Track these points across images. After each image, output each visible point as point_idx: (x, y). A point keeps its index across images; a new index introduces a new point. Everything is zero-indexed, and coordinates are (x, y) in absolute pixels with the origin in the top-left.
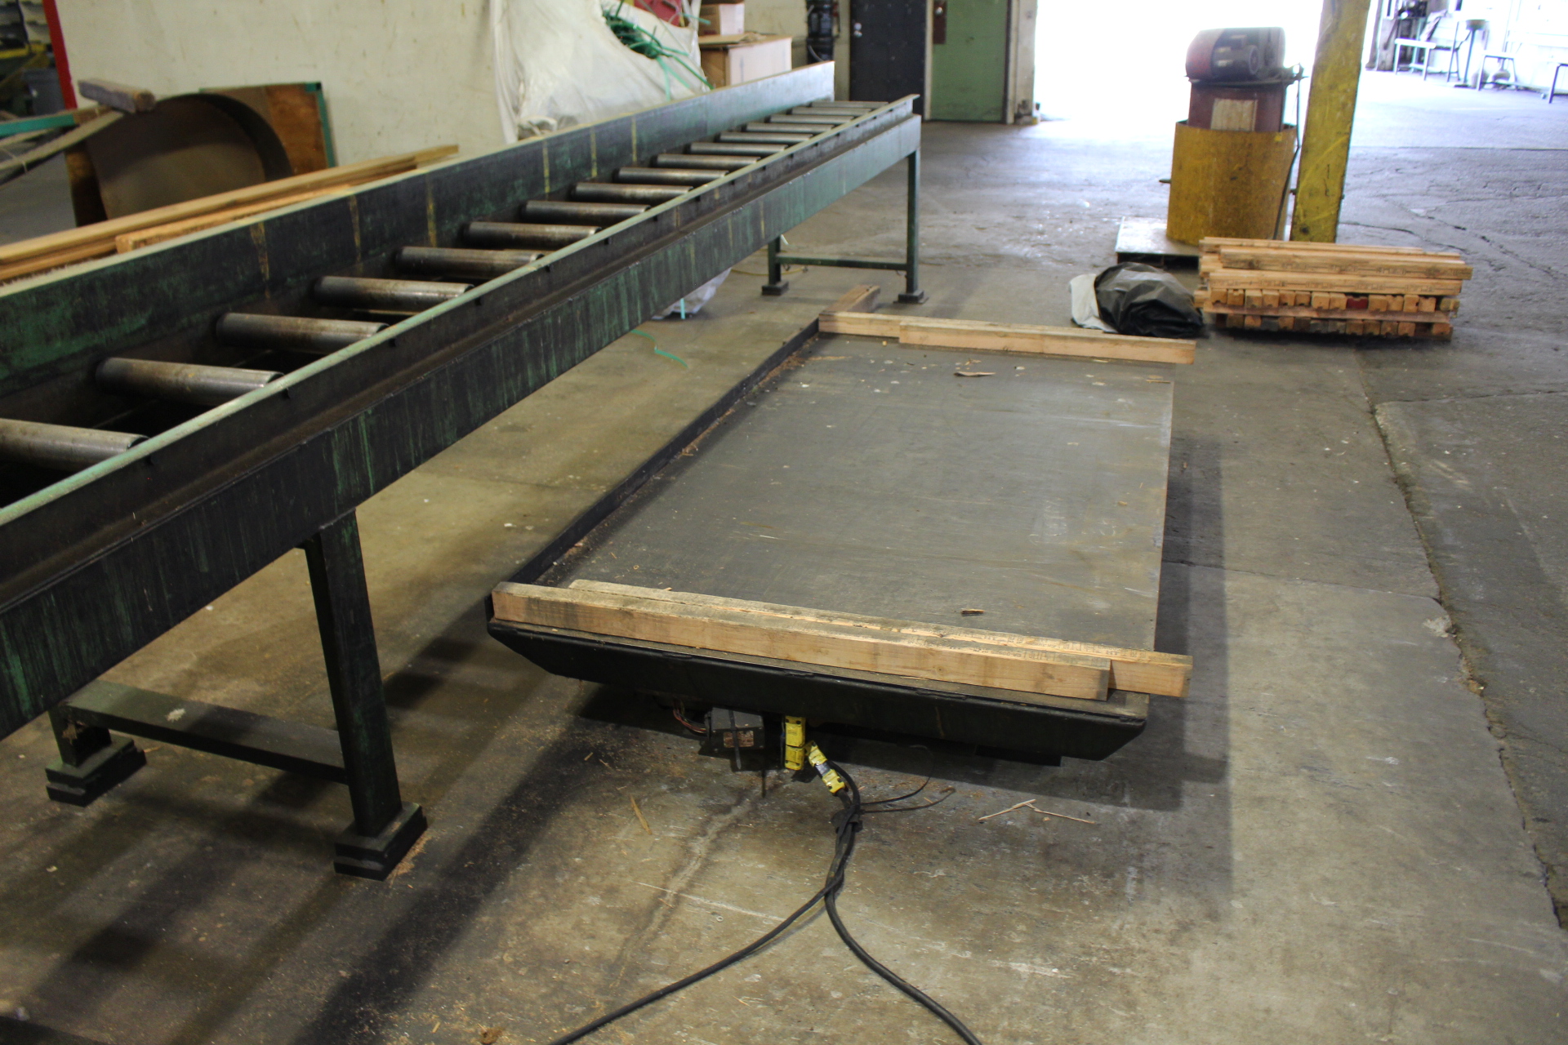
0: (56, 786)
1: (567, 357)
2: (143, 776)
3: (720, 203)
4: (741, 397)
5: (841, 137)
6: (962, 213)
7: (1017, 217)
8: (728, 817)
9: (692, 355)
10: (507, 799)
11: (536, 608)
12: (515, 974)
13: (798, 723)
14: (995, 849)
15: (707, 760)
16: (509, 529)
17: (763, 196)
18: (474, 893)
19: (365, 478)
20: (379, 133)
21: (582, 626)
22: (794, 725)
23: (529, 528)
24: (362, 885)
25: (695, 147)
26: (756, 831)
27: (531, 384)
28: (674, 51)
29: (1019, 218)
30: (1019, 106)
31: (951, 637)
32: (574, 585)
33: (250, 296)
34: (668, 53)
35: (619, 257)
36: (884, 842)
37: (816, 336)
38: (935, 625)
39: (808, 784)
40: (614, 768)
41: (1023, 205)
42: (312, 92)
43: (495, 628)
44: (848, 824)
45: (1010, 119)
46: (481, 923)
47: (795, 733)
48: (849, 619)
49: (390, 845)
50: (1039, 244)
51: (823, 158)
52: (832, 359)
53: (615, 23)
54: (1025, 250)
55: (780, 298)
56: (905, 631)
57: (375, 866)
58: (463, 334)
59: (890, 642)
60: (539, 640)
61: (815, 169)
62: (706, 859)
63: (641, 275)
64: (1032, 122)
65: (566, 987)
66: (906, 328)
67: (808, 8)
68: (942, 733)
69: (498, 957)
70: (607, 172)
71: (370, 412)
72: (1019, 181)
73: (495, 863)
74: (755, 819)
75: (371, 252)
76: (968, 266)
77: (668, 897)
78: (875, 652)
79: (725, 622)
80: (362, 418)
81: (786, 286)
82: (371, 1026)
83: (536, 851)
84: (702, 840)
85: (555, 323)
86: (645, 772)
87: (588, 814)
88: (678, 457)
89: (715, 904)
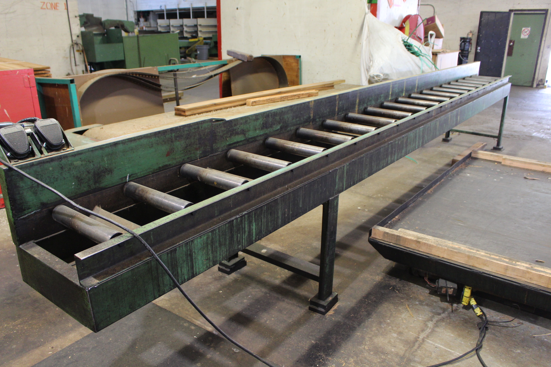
0: (221, 267)
1: (400, 155)
2: (245, 269)
3: (446, 109)
4: (446, 176)
5: (485, 89)
6: (516, 119)
7: (538, 123)
8: (440, 316)
9: (418, 159)
10: (364, 297)
11: (386, 235)
12: (369, 353)
13: (470, 289)
14: (540, 348)
15: (432, 297)
16: (359, 209)
17: (460, 108)
18: (354, 325)
19: (343, 185)
20: (317, 74)
21: (401, 244)
22: (468, 289)
23: (366, 210)
24: (317, 315)
25: (434, 89)
26: (450, 323)
27: (389, 162)
28: (425, 55)
29: (539, 123)
30: (539, 81)
31: (535, 268)
32: (399, 230)
33: (306, 123)
34: (422, 55)
35: (417, 124)
36: (497, 336)
37: (470, 158)
38: (529, 263)
39: (468, 311)
40: (400, 293)
41: (541, 119)
42: (297, 59)
43: (371, 240)
44: (484, 327)
45: (535, 85)
46: (357, 335)
47: (468, 292)
48: (497, 256)
49: (328, 304)
50: (548, 134)
51: (479, 96)
52: (477, 167)
53: (406, 44)
54: (542, 136)
55: (448, 143)
56: (518, 263)
57: (322, 310)
58: (373, 143)
59: (513, 266)
60: (386, 246)
61: (476, 100)
62: (433, 329)
63: (423, 130)
64: (544, 87)
65: (386, 361)
66: (505, 159)
67: (461, 41)
68: (526, 302)
69: (363, 347)
70: (407, 94)
71: (348, 164)
72: (539, 109)
73: (361, 317)
74: (449, 319)
75: (340, 113)
76: (519, 139)
77: (420, 339)
78: (506, 268)
79: (453, 250)
80: (346, 166)
81: (451, 139)
82: (322, 360)
83: (374, 315)
84: (431, 322)
85: (398, 143)
86: (410, 296)
87: (391, 307)
88: (426, 193)
89: (436, 344)
